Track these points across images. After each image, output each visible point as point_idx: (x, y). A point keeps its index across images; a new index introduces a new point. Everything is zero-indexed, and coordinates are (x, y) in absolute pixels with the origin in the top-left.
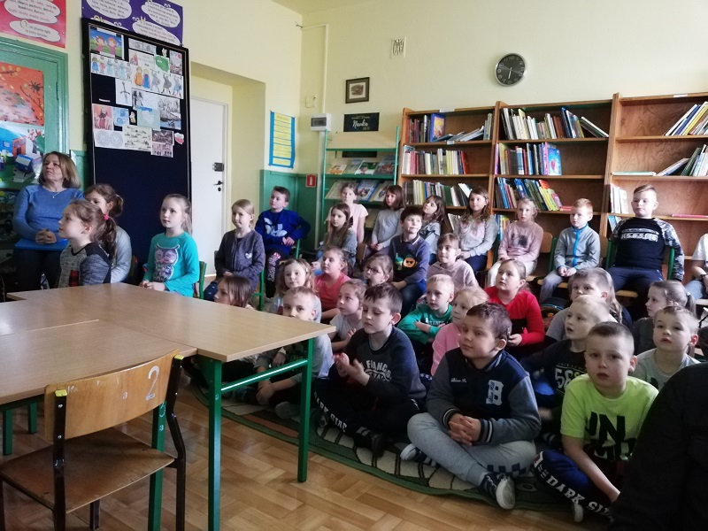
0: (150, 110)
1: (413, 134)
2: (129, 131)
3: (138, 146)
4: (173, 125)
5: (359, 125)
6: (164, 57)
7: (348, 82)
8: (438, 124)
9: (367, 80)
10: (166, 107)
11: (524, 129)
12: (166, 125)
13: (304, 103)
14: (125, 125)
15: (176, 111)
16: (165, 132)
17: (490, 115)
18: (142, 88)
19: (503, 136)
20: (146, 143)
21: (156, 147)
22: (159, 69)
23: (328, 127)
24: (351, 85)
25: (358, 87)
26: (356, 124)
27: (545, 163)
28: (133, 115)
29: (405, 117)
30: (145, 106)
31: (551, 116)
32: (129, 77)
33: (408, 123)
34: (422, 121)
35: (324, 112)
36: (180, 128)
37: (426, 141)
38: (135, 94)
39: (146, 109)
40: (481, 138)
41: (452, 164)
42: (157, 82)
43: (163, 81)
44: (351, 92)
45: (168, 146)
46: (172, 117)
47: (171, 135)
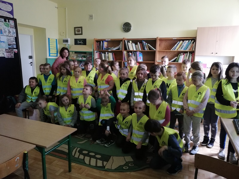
0: (4, 42)
1: (98, 47)
4: (13, 47)
5: (80, 42)
6: (7, 22)
7: (75, 28)
8: (105, 44)
9: (81, 27)
10: (10, 41)
11: (132, 47)
12: (10, 47)
13: (60, 34)
15: (14, 41)
16: (10, 50)
17: (121, 42)
19: (125, 49)
20: (3, 54)
21: (7, 55)
22: (6, 27)
23: (69, 43)
24: (76, 29)
25: (78, 30)
26: (78, 42)
27: (138, 58)
29: (95, 41)
30: (2, 41)
31: (139, 43)
33: (96, 44)
34: (100, 43)
35: (67, 38)
36: (16, 47)
37: (102, 49)
40: (119, 49)
41: (110, 57)
42: (5, 32)
43: (8, 31)
44: (76, 31)
45: (12, 54)
46: (12, 44)
47: (12, 50)
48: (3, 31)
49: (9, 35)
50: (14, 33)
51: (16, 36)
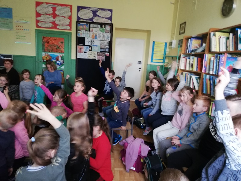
0: (97, 46)
2: (89, 53)
3: (92, 57)
4: (105, 50)
6: (103, 28)
7: (181, 25)
8: (196, 43)
9: (185, 23)
10: (103, 45)
11: (218, 44)
12: (102, 50)
14: (88, 51)
15: (107, 45)
16: (102, 52)
18: (95, 39)
20: (95, 56)
21: (98, 58)
22: (101, 32)
23: (174, 46)
28: (90, 48)
29: (185, 40)
30: (95, 45)
32: (90, 36)
33: (186, 43)
35: (175, 39)
36: (108, 51)
38: (92, 41)
39: (95, 46)
42: (100, 37)
43: (102, 36)
44: (181, 30)
45: (103, 57)
46: (105, 47)
47: (104, 54)
48: (98, 36)
49: (103, 40)
50: (109, 37)
51: (110, 41)
